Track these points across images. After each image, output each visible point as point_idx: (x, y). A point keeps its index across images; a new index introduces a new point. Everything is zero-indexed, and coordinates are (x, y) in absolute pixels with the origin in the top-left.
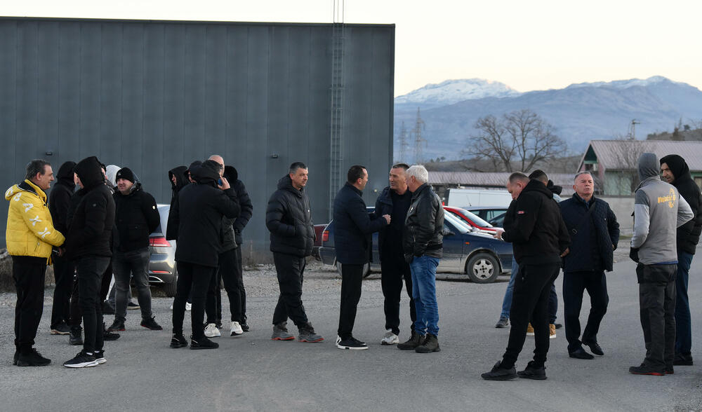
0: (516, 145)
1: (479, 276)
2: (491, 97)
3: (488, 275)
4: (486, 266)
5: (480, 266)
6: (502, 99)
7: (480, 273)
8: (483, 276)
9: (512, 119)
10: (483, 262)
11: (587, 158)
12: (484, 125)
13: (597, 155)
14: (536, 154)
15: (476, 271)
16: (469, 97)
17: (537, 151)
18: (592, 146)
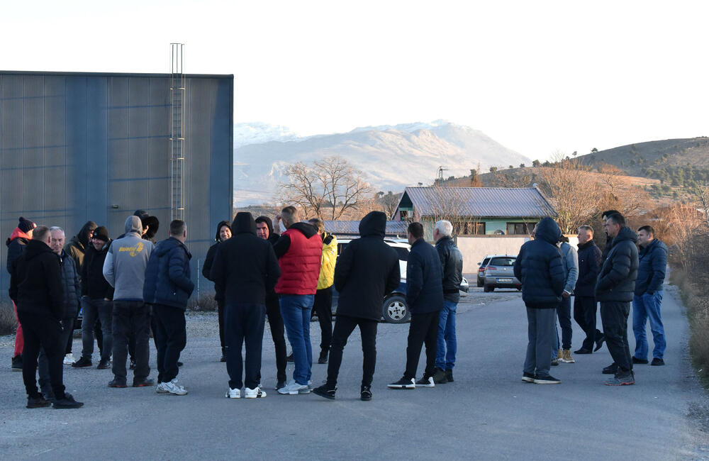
0: (326, 192)
1: (393, 317)
2: (274, 142)
3: (401, 316)
4: (399, 308)
5: (394, 308)
6: (286, 143)
7: (394, 314)
8: (397, 317)
9: (322, 166)
10: (397, 304)
11: (402, 205)
12: (295, 171)
13: (413, 202)
14: (347, 202)
15: (391, 312)
16: (253, 141)
17: (348, 198)
18: (408, 193)
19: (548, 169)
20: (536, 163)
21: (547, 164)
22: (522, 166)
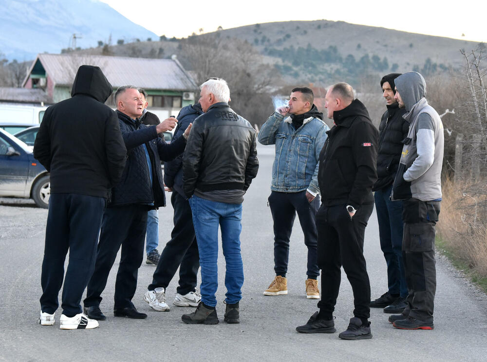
11: (34, 72)
13: (46, 70)
15: (44, 195)
19: (176, 45)
20: (163, 38)
21: (174, 40)
22: (149, 40)
